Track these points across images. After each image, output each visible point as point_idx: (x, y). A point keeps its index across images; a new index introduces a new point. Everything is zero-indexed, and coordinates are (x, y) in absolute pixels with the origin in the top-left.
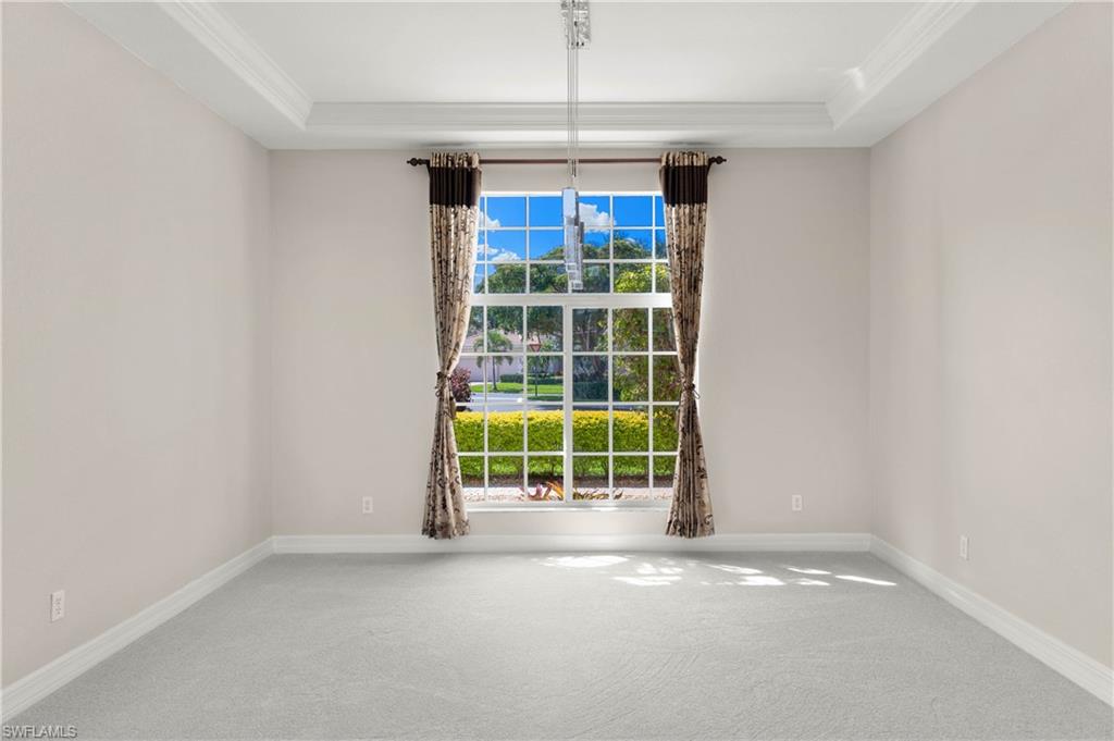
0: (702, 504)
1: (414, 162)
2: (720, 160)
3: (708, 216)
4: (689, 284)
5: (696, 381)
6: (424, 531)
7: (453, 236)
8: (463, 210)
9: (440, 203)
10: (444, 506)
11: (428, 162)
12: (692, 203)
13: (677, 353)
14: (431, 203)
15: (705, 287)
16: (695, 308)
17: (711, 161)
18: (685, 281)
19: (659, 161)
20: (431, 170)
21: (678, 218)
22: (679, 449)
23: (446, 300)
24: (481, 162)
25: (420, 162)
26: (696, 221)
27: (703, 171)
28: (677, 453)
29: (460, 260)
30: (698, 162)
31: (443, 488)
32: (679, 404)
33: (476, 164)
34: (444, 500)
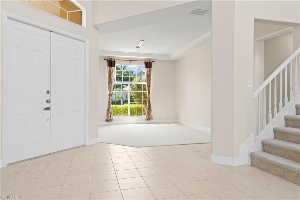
0: (151, 115)
1: (105, 59)
2: (154, 62)
3: (152, 70)
4: (149, 81)
5: (150, 96)
6: (106, 121)
7: (111, 72)
8: (113, 68)
9: (109, 66)
10: (110, 116)
11: (107, 59)
12: (150, 68)
13: (147, 92)
14: (108, 66)
15: (151, 81)
16: (150, 84)
17: (152, 61)
18: (148, 80)
19: (144, 61)
20: (107, 61)
21: (147, 70)
22: (147, 107)
23: (110, 83)
24: (116, 60)
25: (106, 59)
26: (150, 71)
27: (151, 63)
28: (147, 108)
29: (113, 76)
30: (150, 62)
31: (110, 113)
32: (147, 100)
33: (115, 60)
34: (110, 115)
